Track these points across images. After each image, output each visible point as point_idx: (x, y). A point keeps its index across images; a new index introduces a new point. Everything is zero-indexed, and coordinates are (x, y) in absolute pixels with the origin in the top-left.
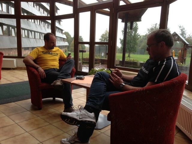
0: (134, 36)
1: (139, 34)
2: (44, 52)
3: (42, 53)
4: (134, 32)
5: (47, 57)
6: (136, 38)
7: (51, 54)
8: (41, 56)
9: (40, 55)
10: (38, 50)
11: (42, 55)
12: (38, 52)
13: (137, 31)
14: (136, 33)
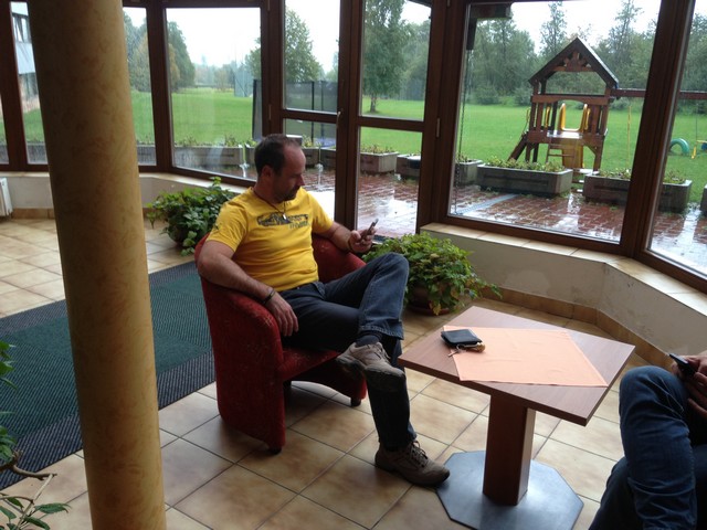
0: (392, 31)
1: (406, 23)
2: (265, 218)
3: (258, 226)
4: (388, 15)
5: (280, 236)
6: (398, 39)
7: (288, 222)
8: (256, 236)
9: (252, 235)
10: (244, 213)
11: (259, 233)
12: (243, 220)
13: (400, 11)
14: (399, 17)
